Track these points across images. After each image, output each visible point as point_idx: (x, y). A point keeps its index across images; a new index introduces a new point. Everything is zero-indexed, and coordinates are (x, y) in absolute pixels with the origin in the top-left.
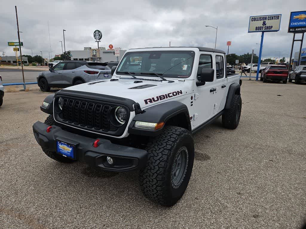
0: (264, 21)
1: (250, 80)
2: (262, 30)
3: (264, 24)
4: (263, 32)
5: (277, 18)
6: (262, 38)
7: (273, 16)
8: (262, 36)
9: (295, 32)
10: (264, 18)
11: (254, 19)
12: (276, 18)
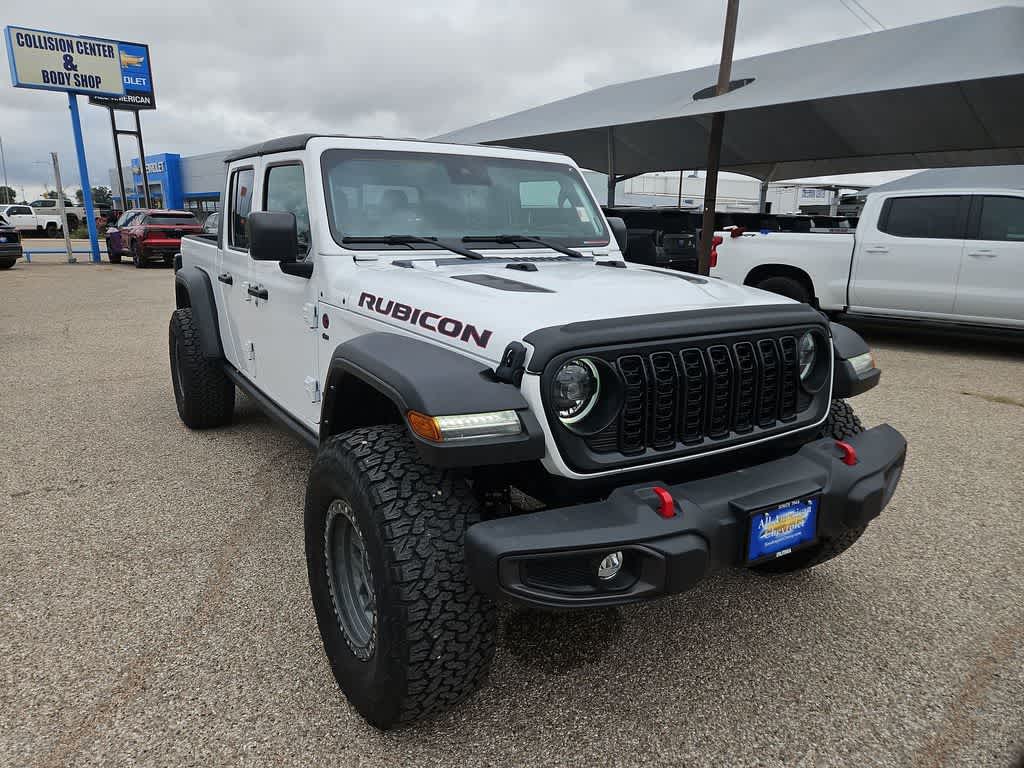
0: (67, 53)
1: (73, 262)
2: (66, 86)
3: (69, 63)
4: (73, 94)
5: (107, 53)
6: (73, 114)
7: (93, 42)
10: (62, 44)
11: (25, 39)
12: (104, 51)
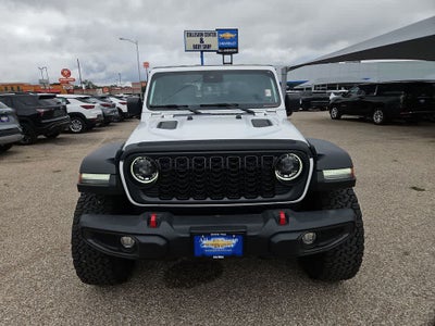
0: (201, 37)
2: (200, 49)
3: (202, 41)
4: (202, 52)
8: (202, 57)
9: (224, 54)
10: (200, 34)
11: (189, 34)
